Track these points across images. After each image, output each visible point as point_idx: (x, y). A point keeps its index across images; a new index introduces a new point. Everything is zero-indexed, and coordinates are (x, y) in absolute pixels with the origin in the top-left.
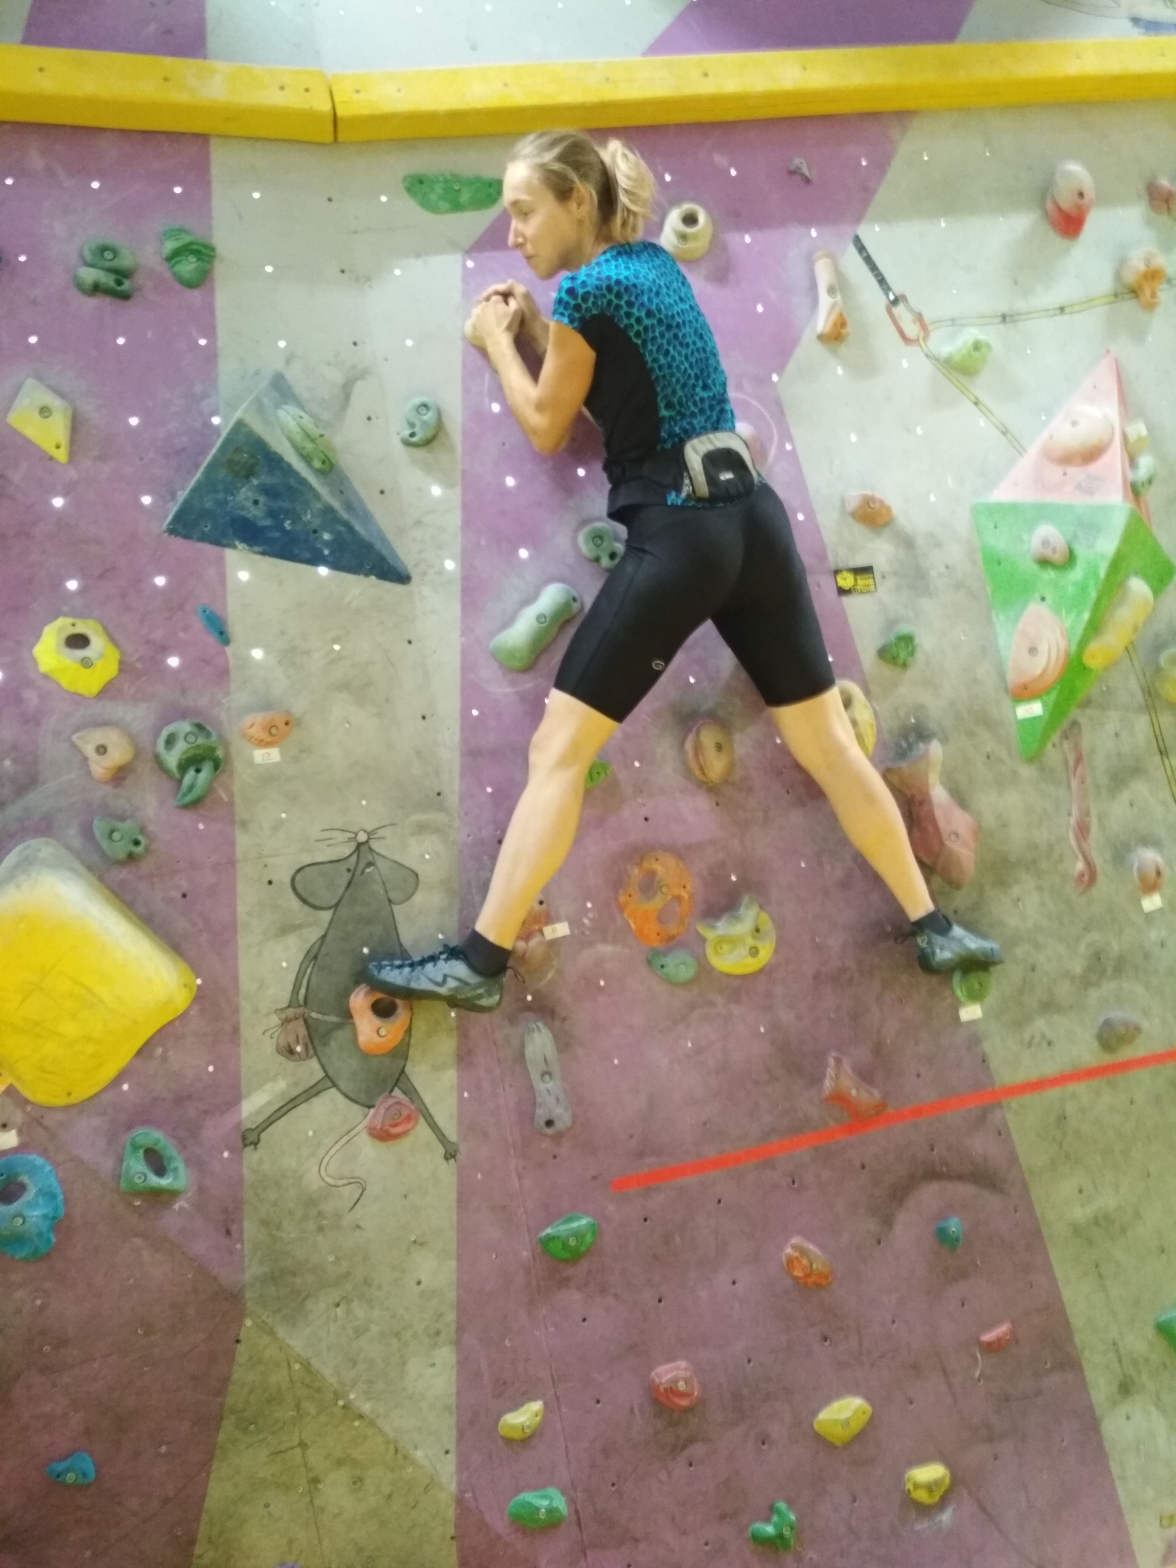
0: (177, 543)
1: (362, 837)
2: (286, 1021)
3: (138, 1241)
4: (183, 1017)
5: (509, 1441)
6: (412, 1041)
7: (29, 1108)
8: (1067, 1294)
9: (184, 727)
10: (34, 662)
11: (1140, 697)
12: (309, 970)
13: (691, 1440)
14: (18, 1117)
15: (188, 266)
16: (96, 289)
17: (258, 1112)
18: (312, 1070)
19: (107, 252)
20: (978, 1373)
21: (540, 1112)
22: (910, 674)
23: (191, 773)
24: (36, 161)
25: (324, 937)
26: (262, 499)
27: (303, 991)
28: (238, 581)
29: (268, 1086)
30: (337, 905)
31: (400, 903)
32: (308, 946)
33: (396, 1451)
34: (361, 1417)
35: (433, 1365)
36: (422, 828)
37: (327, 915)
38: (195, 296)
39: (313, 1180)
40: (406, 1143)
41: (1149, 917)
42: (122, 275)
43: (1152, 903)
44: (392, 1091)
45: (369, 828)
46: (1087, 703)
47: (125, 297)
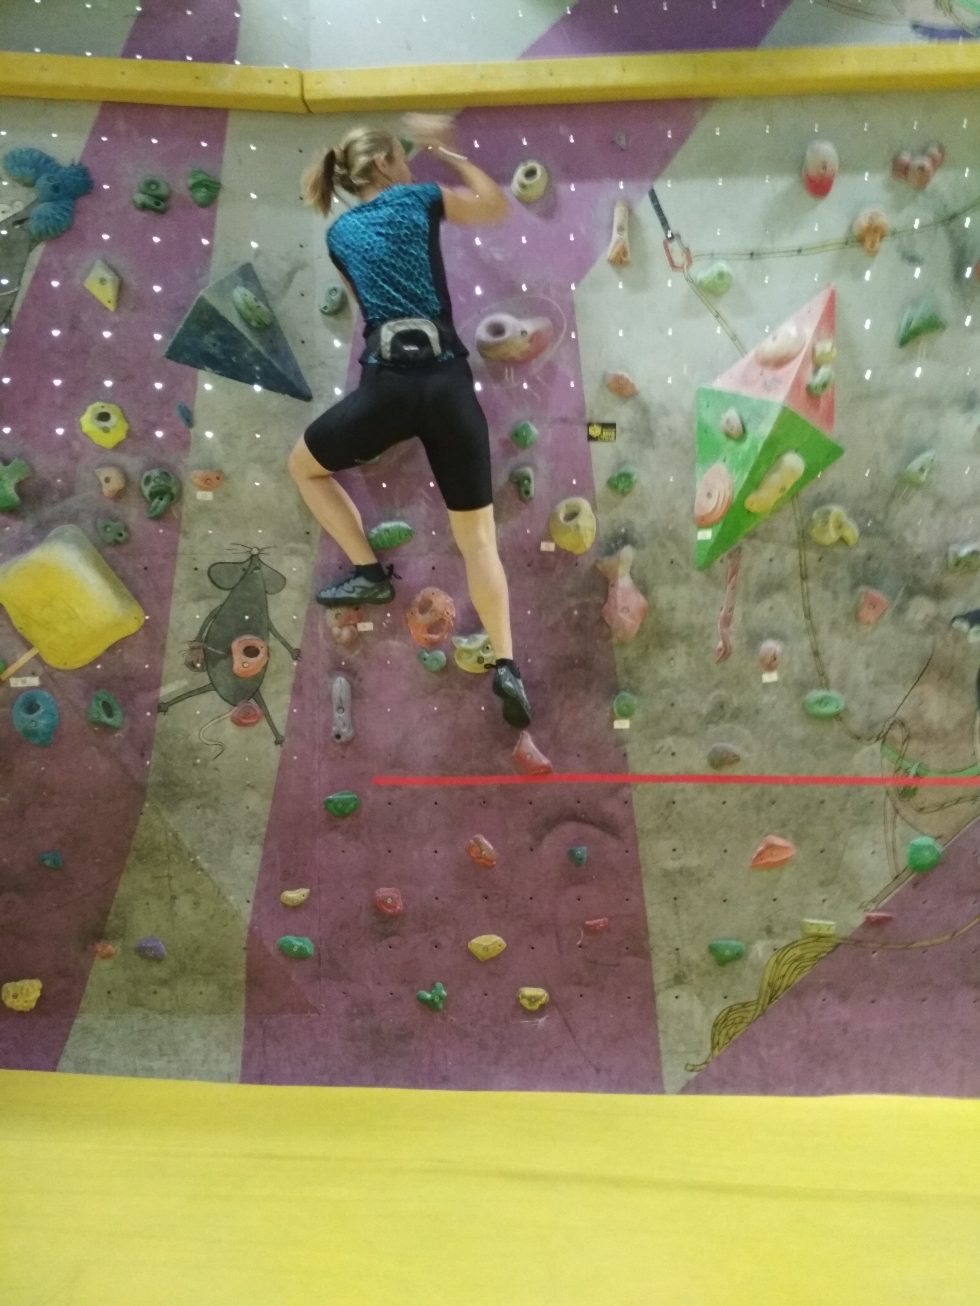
0: (171, 363)
1: (255, 552)
2: (193, 649)
3: (94, 748)
4: (135, 635)
5: (285, 906)
6: (267, 674)
7: (46, 667)
8: (651, 912)
9: (155, 473)
10: (80, 426)
11: (795, 536)
12: (210, 623)
13: (394, 934)
14: (40, 670)
15: (201, 194)
16: (144, 207)
17: (170, 695)
18: (203, 679)
19: (154, 185)
20: (579, 943)
21: (334, 728)
22: (628, 499)
23: (157, 500)
24: (121, 126)
25: (222, 606)
26: (218, 344)
27: (205, 634)
28: (204, 390)
29: (177, 682)
30: (233, 589)
31: (273, 594)
32: (212, 609)
33: (219, 893)
34: (202, 870)
35: (248, 853)
36: (293, 552)
37: (226, 594)
38: (204, 213)
39: (195, 737)
40: (254, 729)
41: (766, 686)
42: (160, 199)
43: (769, 677)
44: (249, 699)
45: (261, 546)
46: (752, 536)
47: (162, 212)
